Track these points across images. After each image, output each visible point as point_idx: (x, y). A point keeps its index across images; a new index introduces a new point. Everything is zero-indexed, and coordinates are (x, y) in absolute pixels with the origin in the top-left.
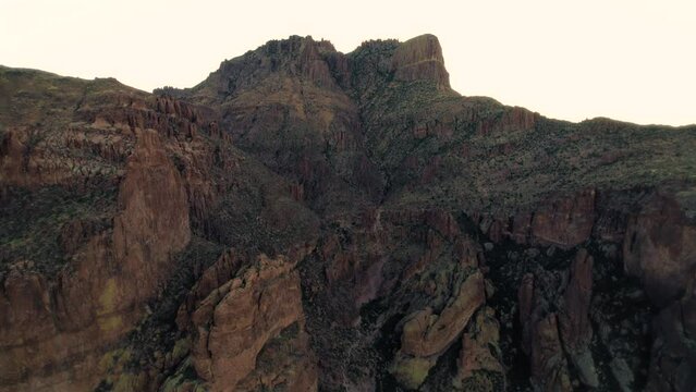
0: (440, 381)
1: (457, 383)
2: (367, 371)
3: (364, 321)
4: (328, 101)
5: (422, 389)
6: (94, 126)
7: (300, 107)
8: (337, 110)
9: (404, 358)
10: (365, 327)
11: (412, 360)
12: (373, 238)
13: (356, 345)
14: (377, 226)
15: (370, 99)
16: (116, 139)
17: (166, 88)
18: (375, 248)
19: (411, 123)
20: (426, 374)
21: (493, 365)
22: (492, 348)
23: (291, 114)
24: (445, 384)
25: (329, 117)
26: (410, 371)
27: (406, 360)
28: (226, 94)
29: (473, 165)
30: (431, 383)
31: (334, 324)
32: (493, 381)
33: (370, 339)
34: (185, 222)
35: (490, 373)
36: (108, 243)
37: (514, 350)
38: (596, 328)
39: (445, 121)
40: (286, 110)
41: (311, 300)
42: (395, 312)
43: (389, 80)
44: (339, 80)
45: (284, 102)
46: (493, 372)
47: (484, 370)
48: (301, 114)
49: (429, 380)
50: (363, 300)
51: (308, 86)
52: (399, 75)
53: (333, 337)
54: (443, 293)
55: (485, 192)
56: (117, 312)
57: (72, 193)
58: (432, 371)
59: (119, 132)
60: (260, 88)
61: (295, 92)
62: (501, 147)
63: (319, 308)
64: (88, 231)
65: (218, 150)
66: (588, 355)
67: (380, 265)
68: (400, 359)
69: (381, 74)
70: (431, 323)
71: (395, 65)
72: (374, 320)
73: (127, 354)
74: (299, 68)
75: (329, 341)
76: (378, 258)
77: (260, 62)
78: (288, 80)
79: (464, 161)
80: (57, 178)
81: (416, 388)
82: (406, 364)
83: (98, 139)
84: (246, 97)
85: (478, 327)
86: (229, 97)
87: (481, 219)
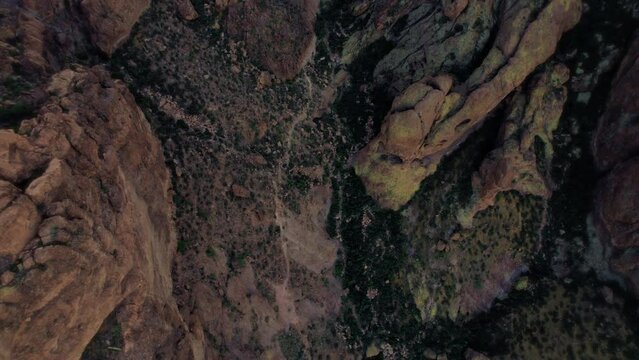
0: (437, 208)
1: (466, 218)
2: (319, 172)
3: (321, 50)
5: (404, 213)
9: (384, 158)
10: (321, 65)
11: (397, 168)
13: (302, 116)
20: (416, 187)
22: (540, 149)
24: (444, 216)
26: (390, 183)
27: (387, 164)
30: (421, 207)
31: (263, 78)
32: (524, 215)
33: (329, 94)
35: (524, 199)
37: (577, 151)
41: (216, 26)
42: (377, 36)
46: (529, 196)
47: (515, 193)
49: (420, 199)
53: (259, 110)
54: (479, 23)
63: (232, 44)
68: (376, 156)
70: (445, 112)
75: (253, 124)
81: (396, 209)
82: (385, 171)
85: (529, 113)
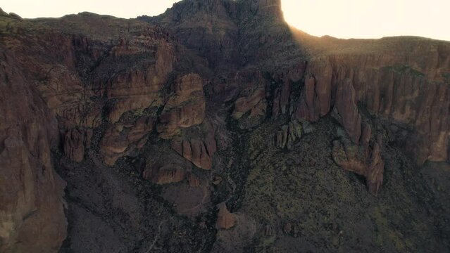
0: (245, 117)
1: (249, 117)
4: (223, 25)
6: (141, 37)
7: (210, 28)
8: (227, 30)
9: (236, 112)
10: (225, 106)
11: (238, 113)
12: (234, 81)
13: (221, 109)
14: (236, 77)
15: (244, 24)
16: (147, 41)
17: (143, 16)
18: (235, 85)
19: (260, 36)
21: (262, 114)
22: (263, 110)
23: (207, 32)
25: (223, 33)
28: (176, 21)
29: (276, 54)
32: (260, 117)
33: (227, 109)
34: (171, 66)
36: (154, 67)
38: (289, 100)
39: (272, 36)
40: (204, 30)
43: (255, 14)
44: (231, 14)
45: (203, 26)
47: (259, 115)
48: (211, 32)
49: (242, 117)
50: (228, 100)
51: (215, 18)
52: (259, 13)
55: (277, 64)
56: (157, 84)
57: (141, 56)
58: (243, 115)
59: (148, 39)
60: (192, 19)
61: (208, 21)
62: (289, 47)
64: (150, 64)
65: (177, 46)
66: (285, 106)
67: (235, 90)
68: (234, 112)
69: (251, 11)
71: (258, 7)
72: (229, 105)
73: (159, 94)
74: (211, 9)
76: (235, 88)
77: (193, 4)
78: (206, 15)
79: (273, 53)
80: (135, 52)
81: (238, 119)
82: (236, 114)
83: (142, 41)
84: (186, 23)
86: (178, 23)
87: (273, 74)
